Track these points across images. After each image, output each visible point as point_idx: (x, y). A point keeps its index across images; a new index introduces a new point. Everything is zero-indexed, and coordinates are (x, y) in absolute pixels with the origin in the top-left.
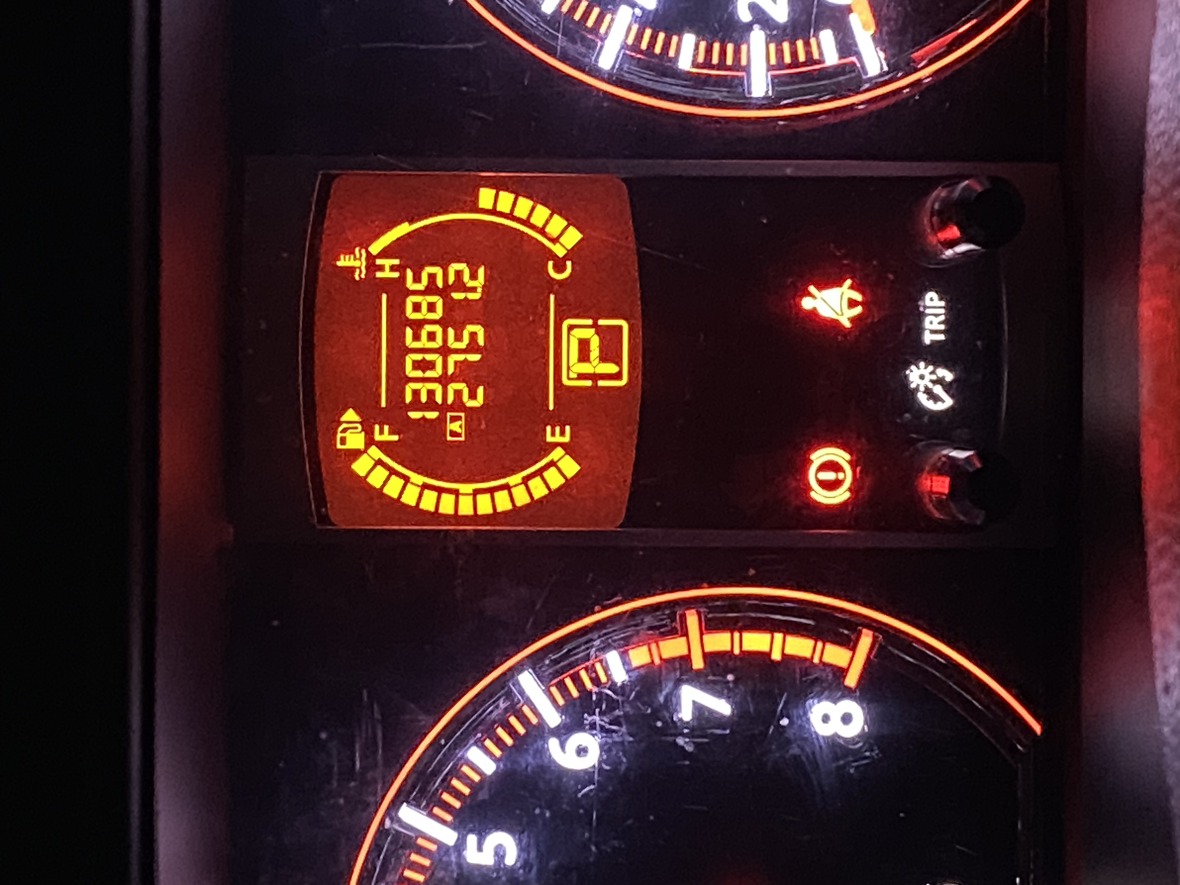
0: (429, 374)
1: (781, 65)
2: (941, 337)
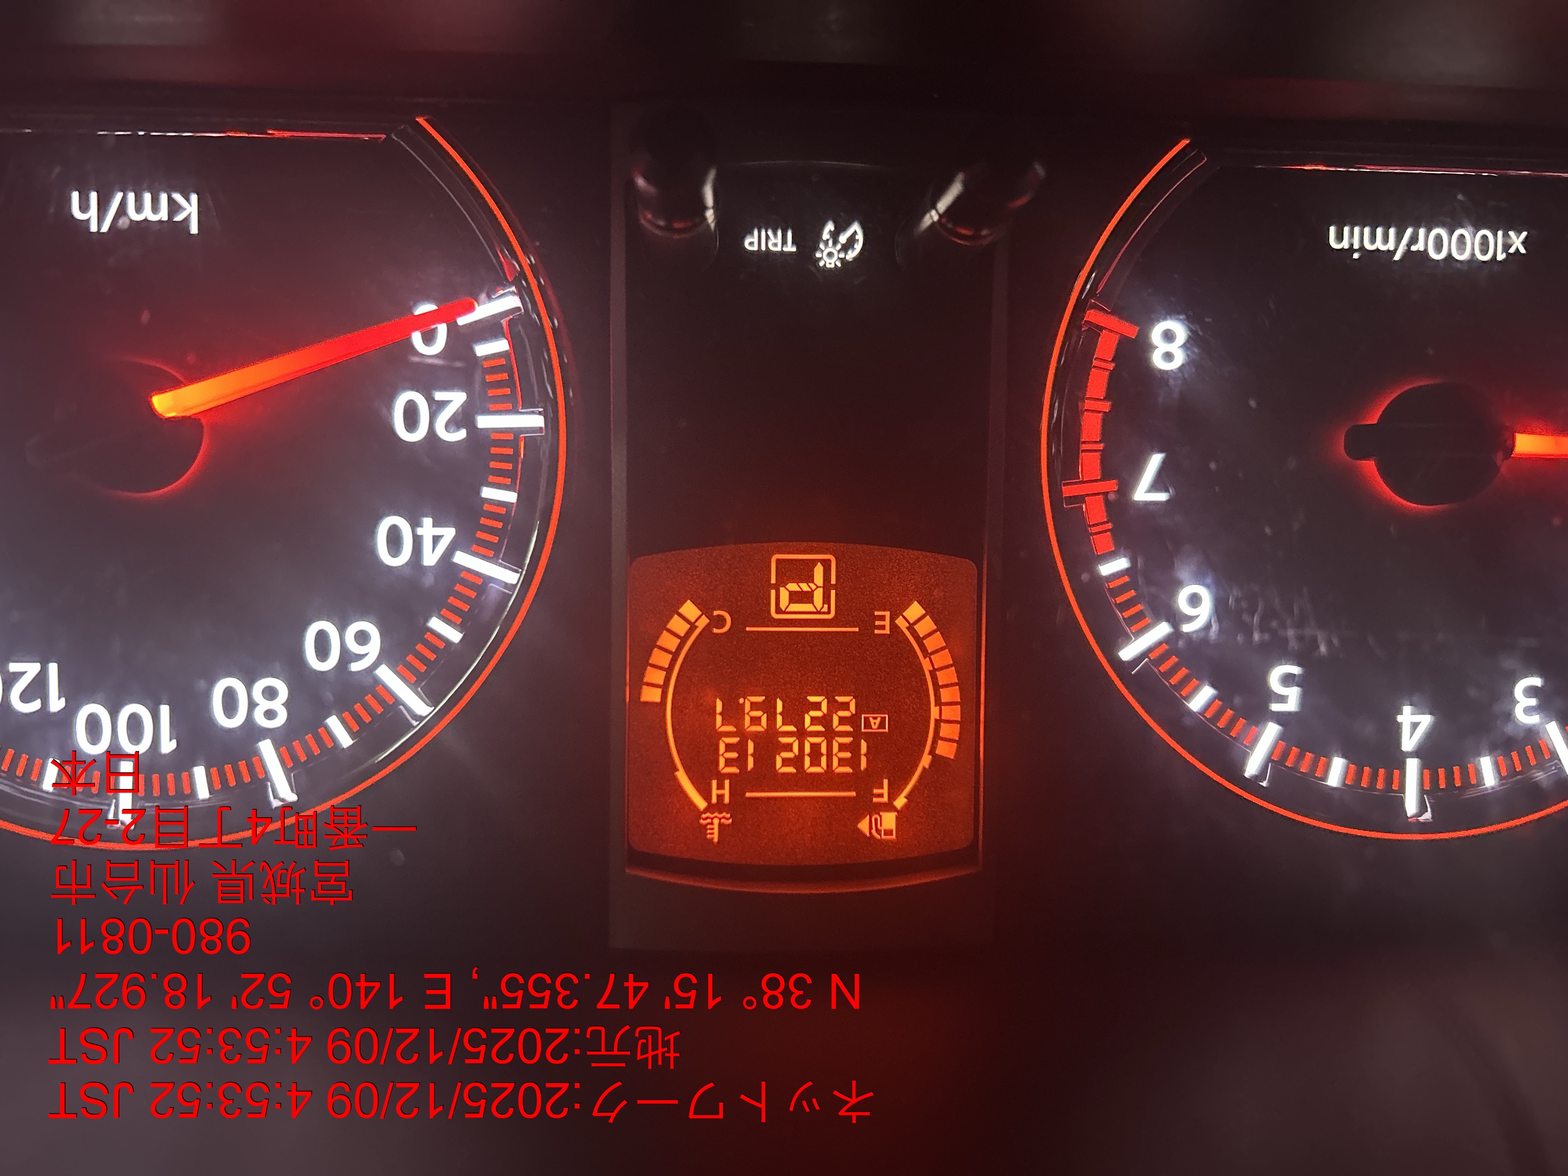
0: (824, 750)
1: (512, 398)
2: (790, 234)
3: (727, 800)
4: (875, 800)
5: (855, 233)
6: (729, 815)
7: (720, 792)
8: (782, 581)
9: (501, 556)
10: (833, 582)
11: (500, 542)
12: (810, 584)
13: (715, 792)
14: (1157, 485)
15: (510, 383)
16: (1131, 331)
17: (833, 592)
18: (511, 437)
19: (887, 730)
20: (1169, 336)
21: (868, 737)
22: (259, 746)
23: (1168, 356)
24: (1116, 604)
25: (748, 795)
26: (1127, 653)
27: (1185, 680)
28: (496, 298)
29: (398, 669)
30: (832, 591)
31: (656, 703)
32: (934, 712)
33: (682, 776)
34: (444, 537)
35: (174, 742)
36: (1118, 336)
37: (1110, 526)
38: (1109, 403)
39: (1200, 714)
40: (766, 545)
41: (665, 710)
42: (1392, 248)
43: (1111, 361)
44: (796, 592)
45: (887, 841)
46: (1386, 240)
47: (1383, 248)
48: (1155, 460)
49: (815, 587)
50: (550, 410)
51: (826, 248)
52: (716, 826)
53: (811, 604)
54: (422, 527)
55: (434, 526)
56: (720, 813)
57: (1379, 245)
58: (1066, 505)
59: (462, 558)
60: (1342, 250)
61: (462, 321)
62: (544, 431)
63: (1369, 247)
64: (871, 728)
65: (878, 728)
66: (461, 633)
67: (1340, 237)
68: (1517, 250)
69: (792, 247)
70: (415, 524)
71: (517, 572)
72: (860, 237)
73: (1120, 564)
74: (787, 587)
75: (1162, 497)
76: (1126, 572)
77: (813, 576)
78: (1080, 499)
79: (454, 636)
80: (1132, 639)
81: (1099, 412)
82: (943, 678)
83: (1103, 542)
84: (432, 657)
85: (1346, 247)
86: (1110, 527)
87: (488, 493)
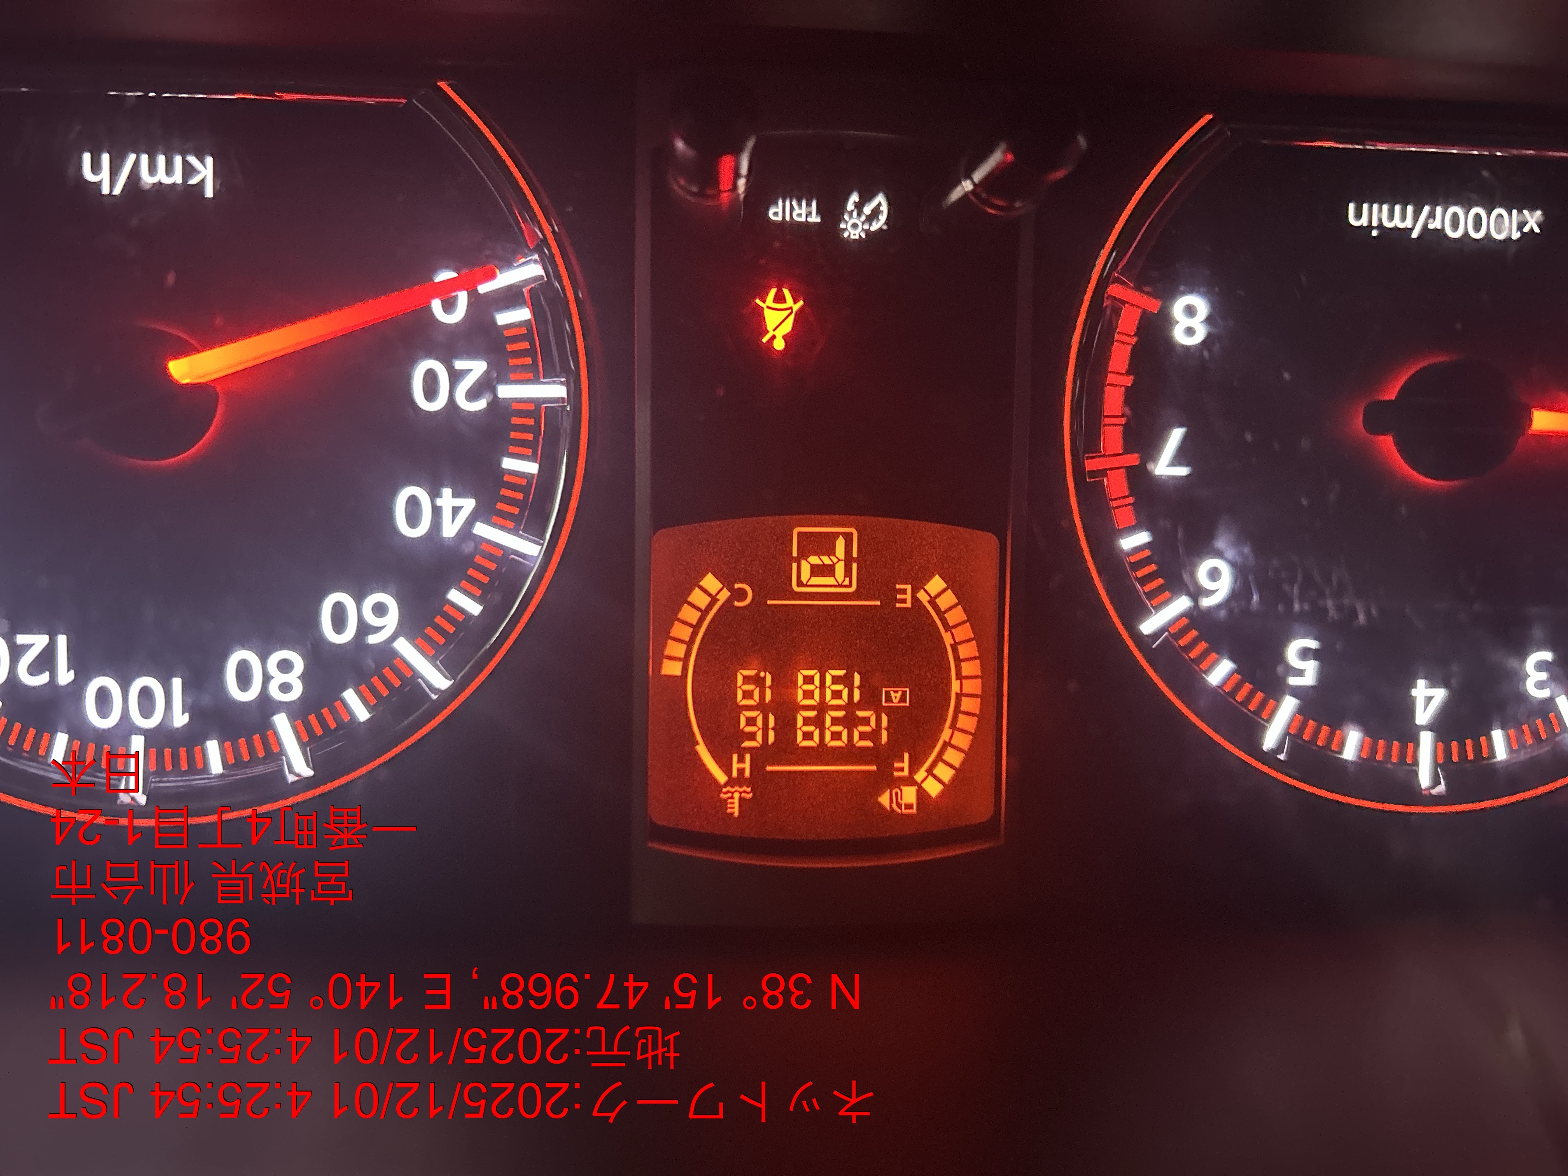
1: (533, 367)
2: (813, 205)
3: (747, 773)
4: (896, 774)
5: (880, 204)
6: (749, 790)
7: (741, 766)
8: (803, 554)
9: (522, 527)
10: (855, 555)
11: (522, 512)
12: (831, 557)
13: (735, 766)
14: (1178, 459)
15: (531, 352)
16: (1153, 305)
17: (855, 566)
18: (532, 407)
19: (908, 704)
20: (1190, 311)
21: (890, 711)
22: (273, 720)
23: (1190, 331)
24: (1137, 579)
25: (769, 768)
26: (1148, 627)
27: (1204, 655)
28: (518, 266)
29: (416, 642)
30: (853, 564)
31: (677, 676)
32: (955, 686)
33: (702, 750)
34: (463, 509)
35: (187, 715)
36: (1140, 311)
37: (1131, 500)
38: (1131, 377)
39: (1219, 687)
40: (787, 517)
41: (686, 683)
42: (1410, 226)
43: (1134, 335)
44: (816, 565)
45: (907, 815)
46: (1404, 218)
47: (1401, 226)
48: (1176, 435)
49: (837, 560)
50: (572, 381)
51: (850, 219)
52: (736, 801)
53: (833, 578)
54: (441, 497)
55: (455, 495)
56: (740, 787)
57: (1397, 223)
58: (1089, 479)
59: (482, 530)
60: (1361, 227)
61: (484, 288)
62: (566, 401)
63: (1387, 224)
64: (893, 702)
65: (899, 702)
66: (481, 605)
67: (1359, 215)
68: (1532, 230)
69: (816, 218)
70: (434, 494)
71: (538, 543)
72: (884, 208)
73: (1142, 538)
74: (808, 560)
75: (1183, 471)
76: (1148, 545)
77: (834, 549)
78: (1103, 473)
79: (474, 608)
80: (1152, 612)
81: (1121, 386)
82: (965, 651)
83: (1124, 514)
84: (451, 629)
85: (1365, 224)
86: (1132, 502)
87: (509, 463)
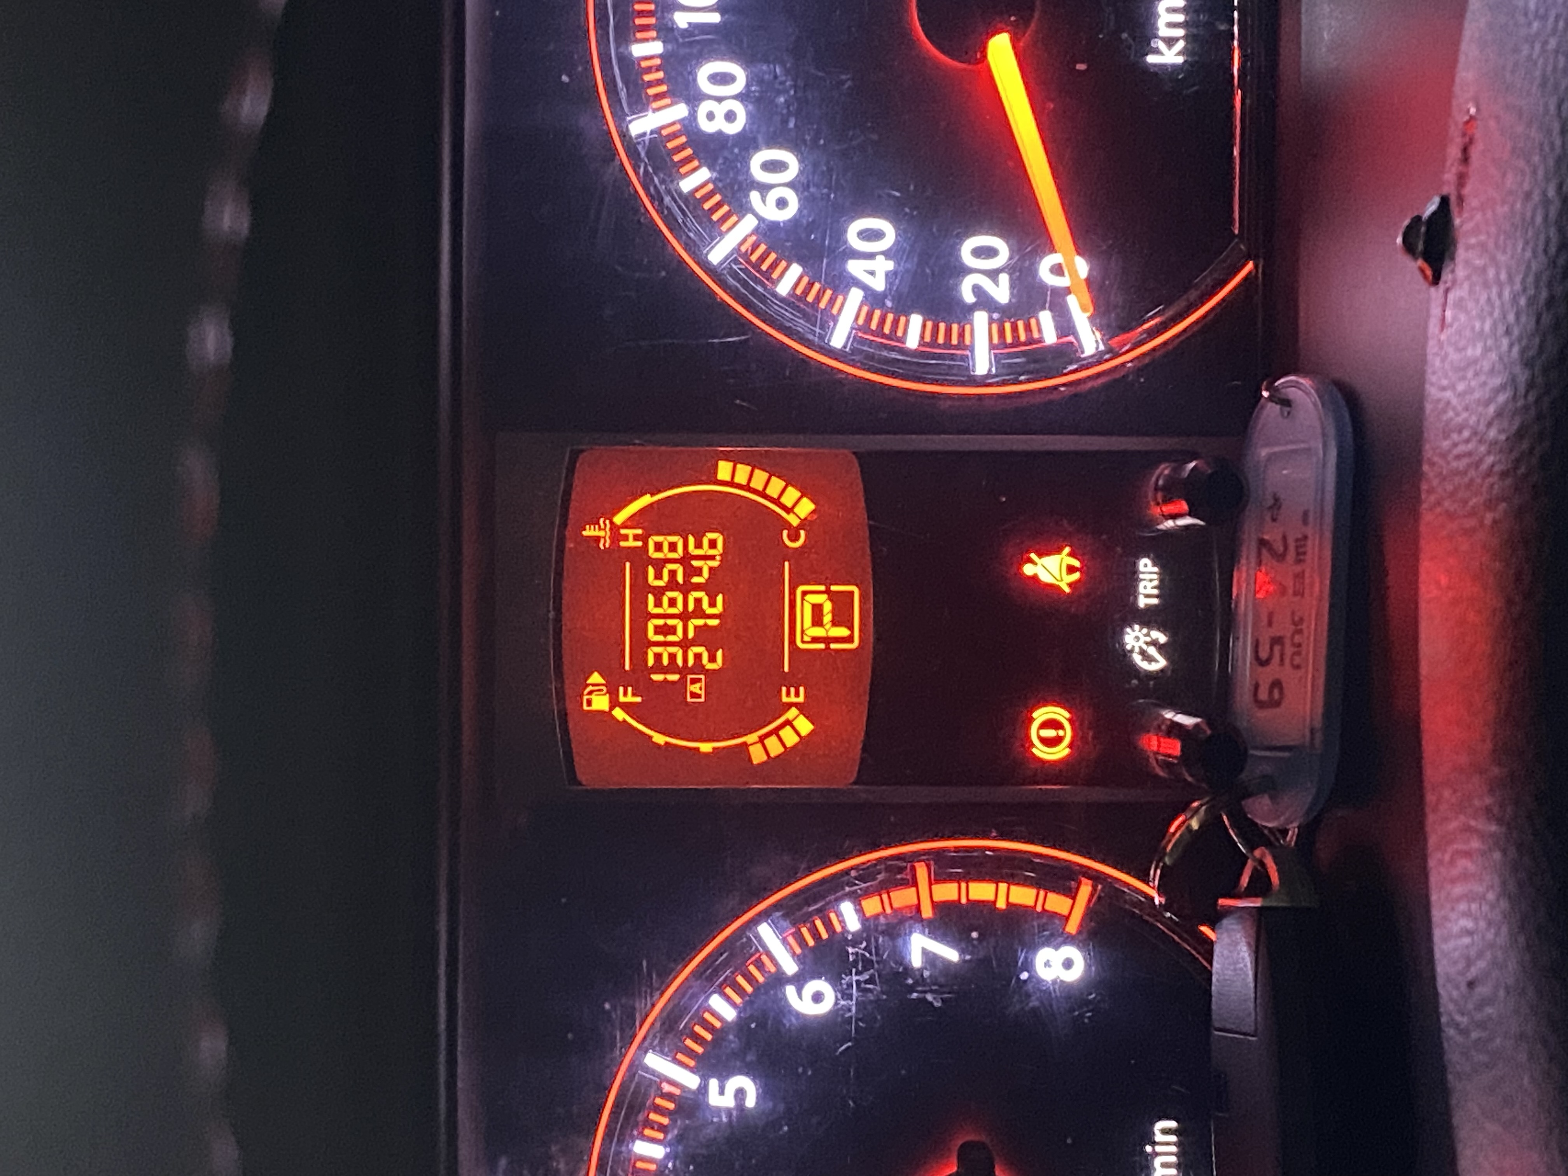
0: (671, 638)
1: (1003, 344)
2: (1155, 601)
3: (623, 544)
4: (621, 689)
5: (1156, 661)
6: (607, 545)
7: (631, 538)
8: (833, 596)
9: (858, 333)
10: (833, 646)
11: (871, 332)
12: (830, 623)
13: (630, 532)
14: (927, 956)
15: (1016, 343)
16: (1071, 928)
18: (967, 341)
19: (689, 699)
20: (1068, 964)
21: (683, 680)
22: (681, 103)
23: (1048, 964)
24: (815, 923)
25: (628, 567)
26: (766, 931)
27: (740, 992)
28: (1093, 331)
29: (753, 235)
30: (824, 645)
31: (717, 476)
33: (646, 500)
34: (875, 280)
35: (685, 26)
36: (1067, 915)
38: (1004, 907)
39: (707, 1006)
41: (710, 484)
43: (1043, 908)
44: (822, 609)
45: (581, 701)
48: (951, 954)
49: (828, 629)
50: (992, 379)
51: (1143, 634)
52: (597, 533)
53: (810, 625)
54: (885, 261)
55: (886, 271)
56: (610, 538)
59: (855, 296)
60: (1154, 1134)
61: (1072, 301)
62: (973, 374)
63: (1158, 1162)
64: (691, 685)
65: (691, 691)
66: (786, 294)
67: (1165, 1132)
69: (1143, 603)
70: (887, 254)
71: (845, 345)
72: (1153, 667)
73: (854, 924)
75: (916, 961)
76: (846, 929)
77: (838, 626)
78: (915, 884)
79: (784, 288)
80: (777, 936)
81: (996, 898)
84: (764, 266)
85: (1156, 1138)
86: (887, 912)
87: (916, 320)
